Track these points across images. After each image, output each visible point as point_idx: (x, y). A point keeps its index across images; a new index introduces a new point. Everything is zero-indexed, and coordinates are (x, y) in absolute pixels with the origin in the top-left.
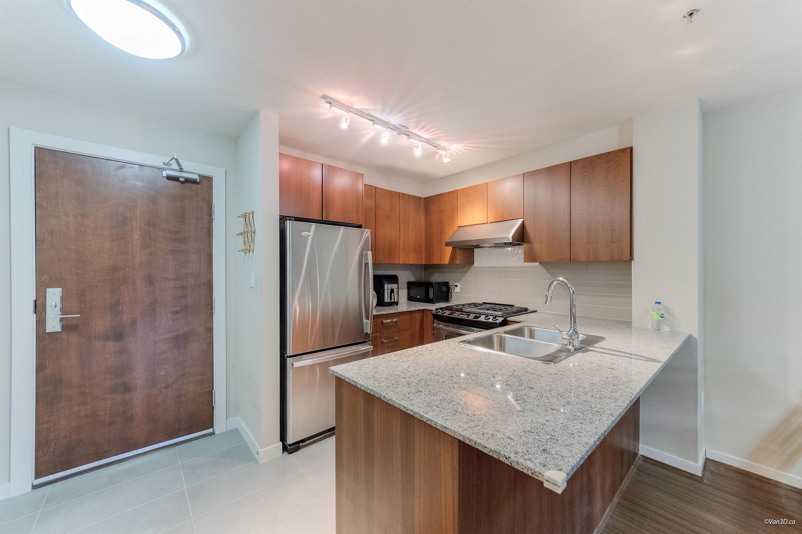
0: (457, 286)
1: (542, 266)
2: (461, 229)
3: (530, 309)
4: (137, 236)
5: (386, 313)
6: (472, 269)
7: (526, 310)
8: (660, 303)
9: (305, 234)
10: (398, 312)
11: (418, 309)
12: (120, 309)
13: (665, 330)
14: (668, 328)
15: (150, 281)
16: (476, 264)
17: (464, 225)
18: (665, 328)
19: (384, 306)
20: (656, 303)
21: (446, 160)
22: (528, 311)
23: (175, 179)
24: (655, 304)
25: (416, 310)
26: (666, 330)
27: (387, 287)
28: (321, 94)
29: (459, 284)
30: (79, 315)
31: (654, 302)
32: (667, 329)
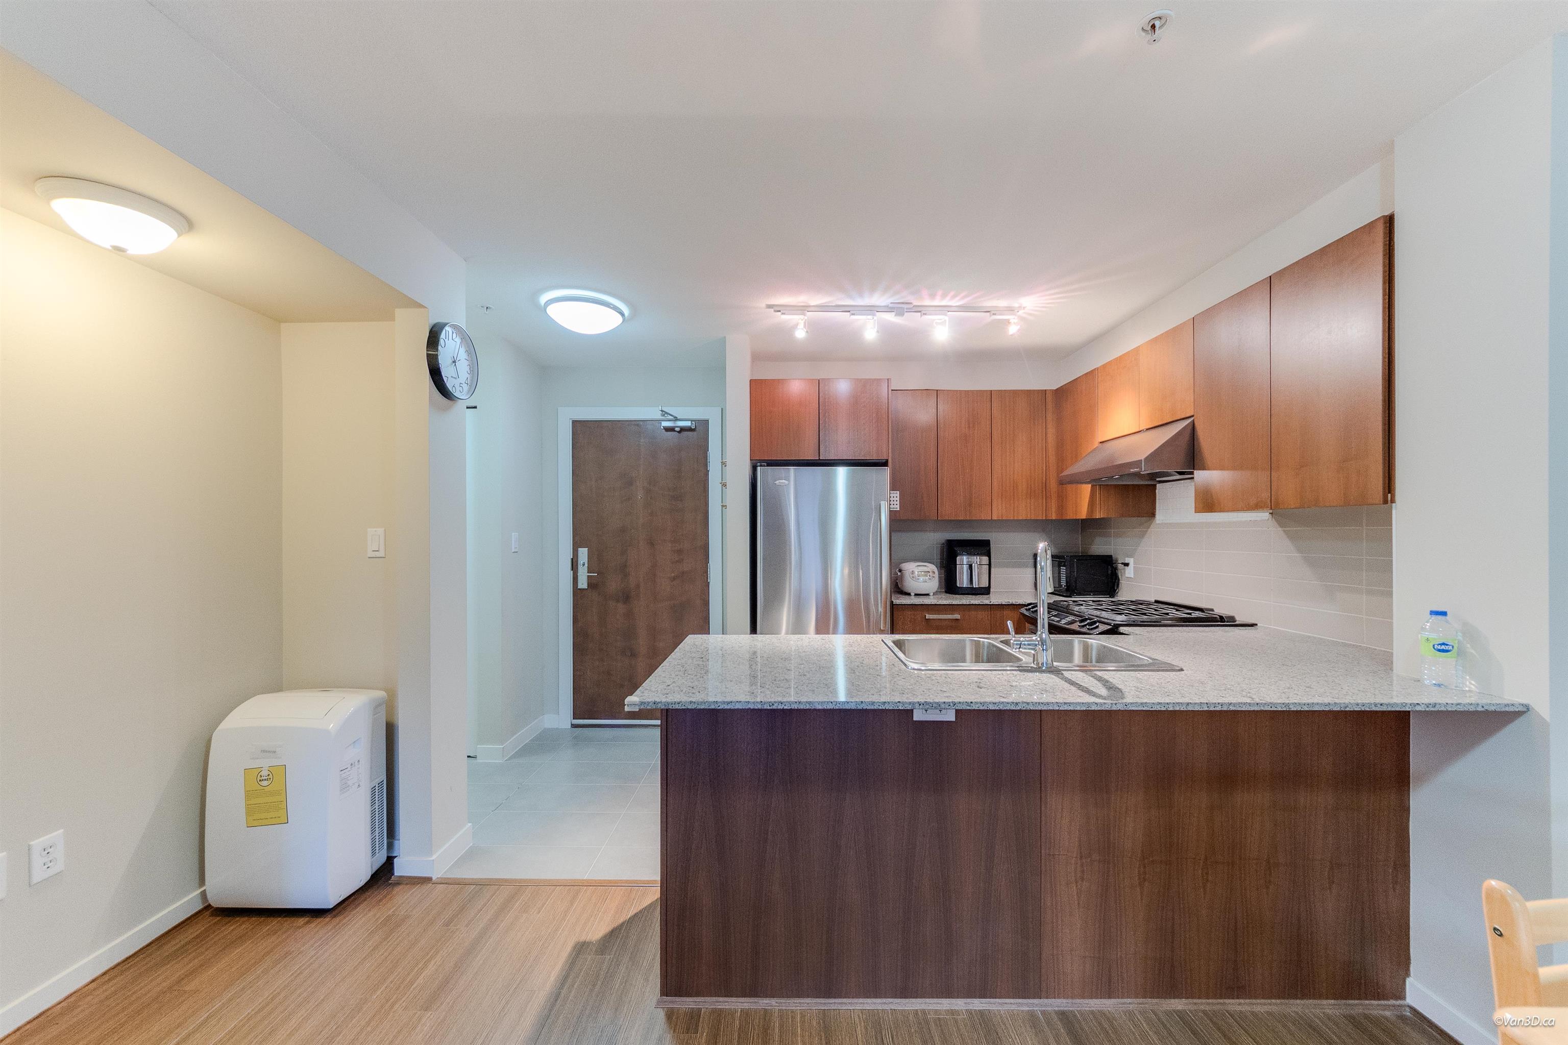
0: (1127, 565)
1: (1274, 518)
2: (1105, 444)
3: (1240, 619)
4: (640, 495)
5: (933, 603)
6: (1153, 529)
7: (1232, 619)
8: (1444, 614)
9: (779, 482)
10: (958, 603)
11: (1009, 602)
12: (627, 571)
13: (1466, 687)
14: (1473, 682)
15: (651, 543)
16: (1160, 517)
17: (1106, 440)
18: (1468, 683)
19: (955, 594)
20: (1433, 613)
21: (1013, 329)
22: (1237, 623)
23: (671, 429)
24: (1430, 616)
25: (1003, 603)
26: (1470, 687)
27: (963, 560)
28: (764, 305)
29: (1131, 561)
30: (596, 574)
31: (1429, 612)
32: (1472, 686)
